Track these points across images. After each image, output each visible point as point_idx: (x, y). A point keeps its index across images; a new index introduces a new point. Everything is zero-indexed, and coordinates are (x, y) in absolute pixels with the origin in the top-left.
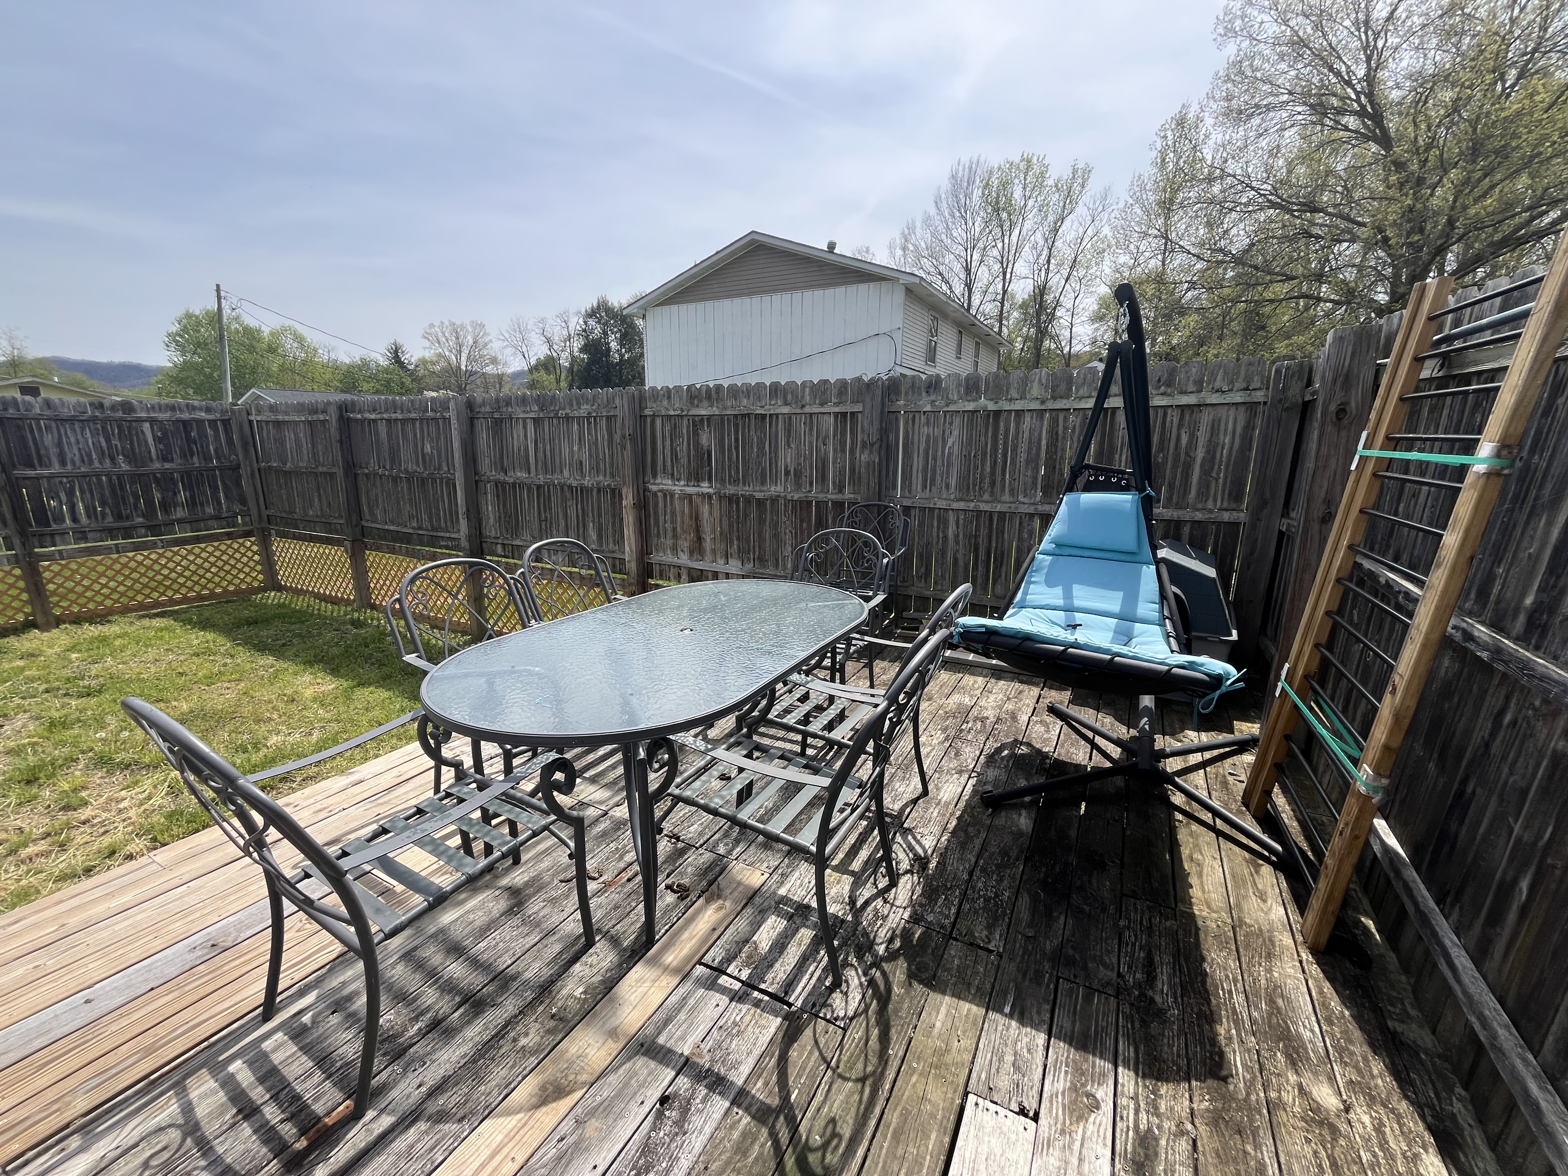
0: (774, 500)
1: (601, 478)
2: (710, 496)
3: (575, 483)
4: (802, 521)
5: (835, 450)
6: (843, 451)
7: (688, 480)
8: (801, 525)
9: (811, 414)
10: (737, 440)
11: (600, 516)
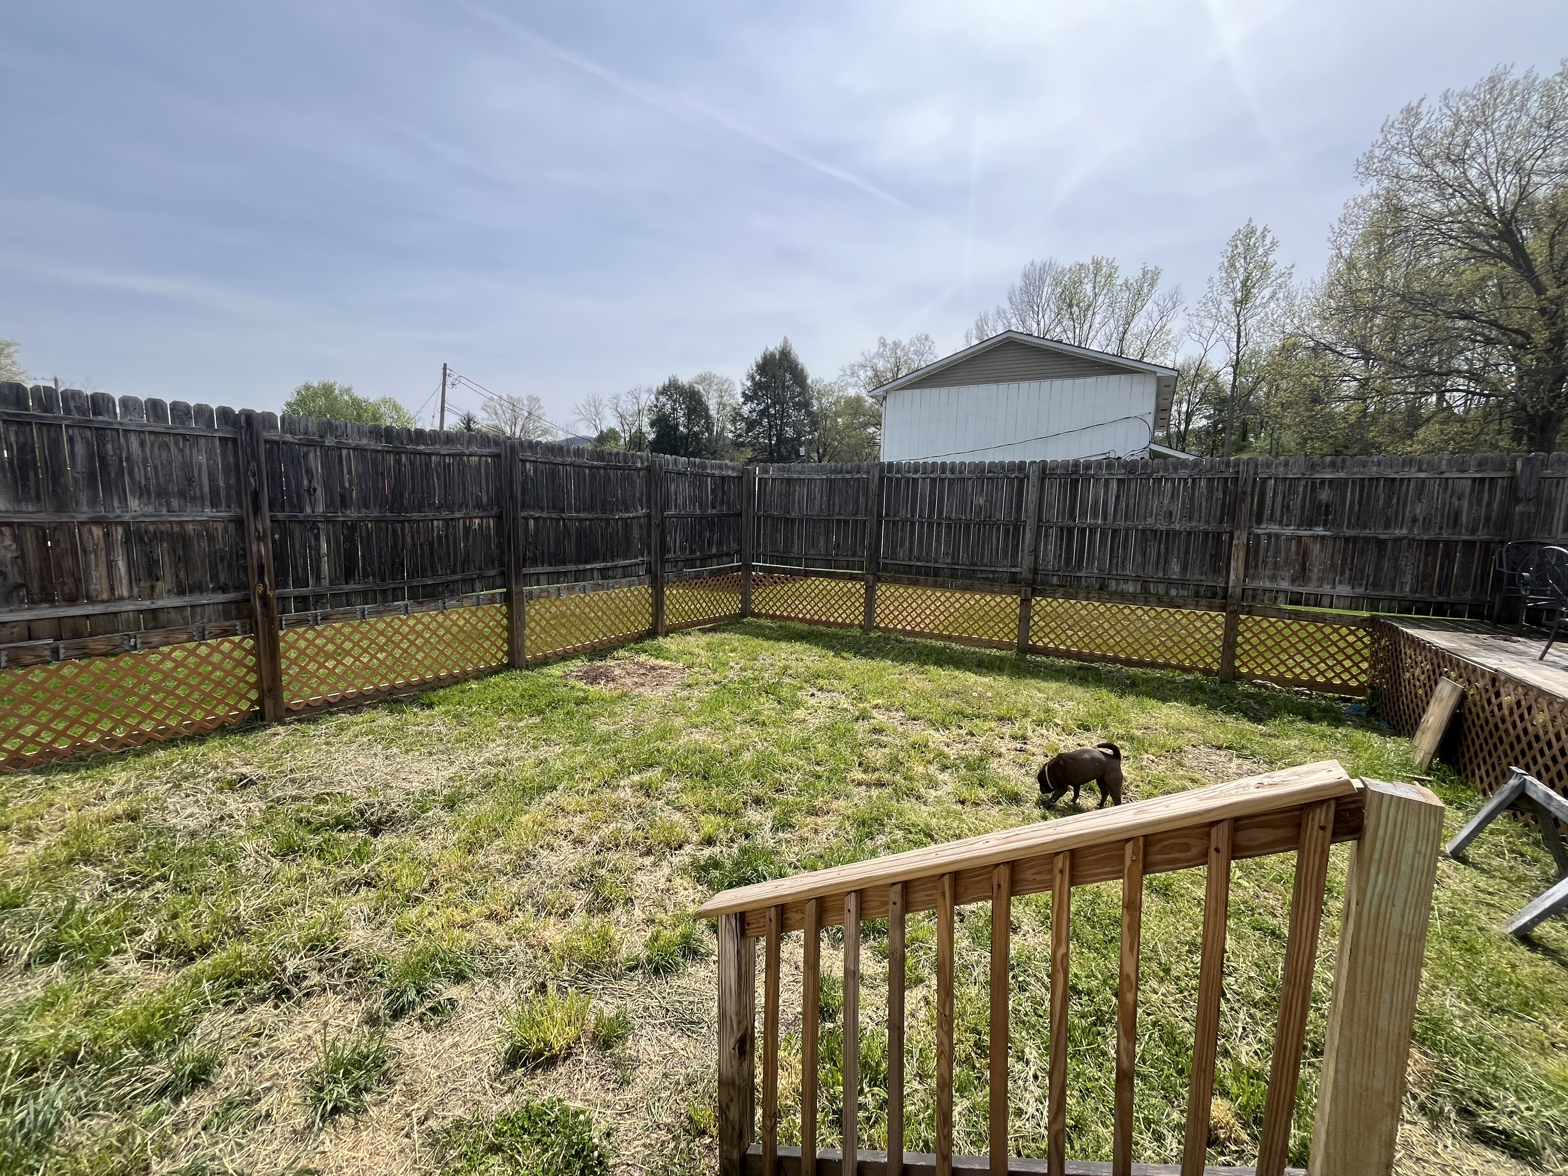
0: (1397, 540)
1: (1194, 524)
2: (1323, 537)
3: (1164, 528)
4: (1427, 555)
5: (1470, 505)
6: (1479, 503)
7: (1299, 526)
8: (1425, 558)
9: (1447, 479)
10: (1361, 496)
11: (1187, 552)
